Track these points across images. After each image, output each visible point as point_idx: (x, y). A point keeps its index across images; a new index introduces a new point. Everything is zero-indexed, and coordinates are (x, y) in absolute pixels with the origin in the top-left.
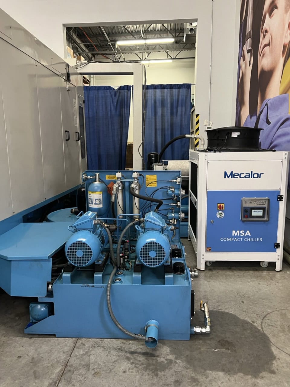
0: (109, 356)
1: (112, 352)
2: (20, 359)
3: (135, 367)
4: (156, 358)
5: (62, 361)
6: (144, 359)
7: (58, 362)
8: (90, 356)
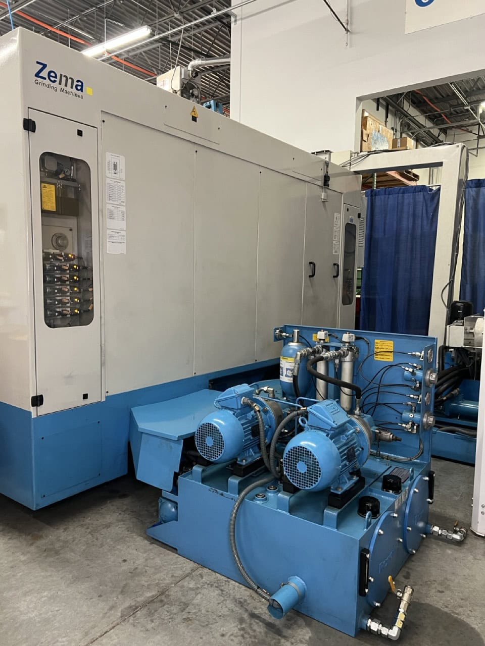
1: (228, 602)
4: (280, 638)
5: (162, 585)
6: (262, 631)
8: (198, 594)
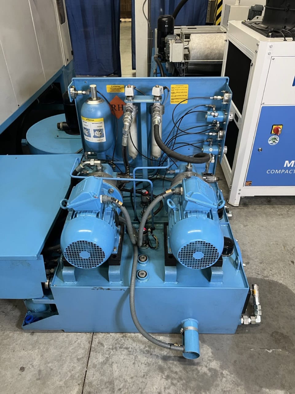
0: (136, 365)
1: (139, 357)
2: (24, 373)
3: (172, 384)
4: (196, 367)
5: (77, 376)
6: (181, 369)
7: (72, 377)
8: (112, 364)
